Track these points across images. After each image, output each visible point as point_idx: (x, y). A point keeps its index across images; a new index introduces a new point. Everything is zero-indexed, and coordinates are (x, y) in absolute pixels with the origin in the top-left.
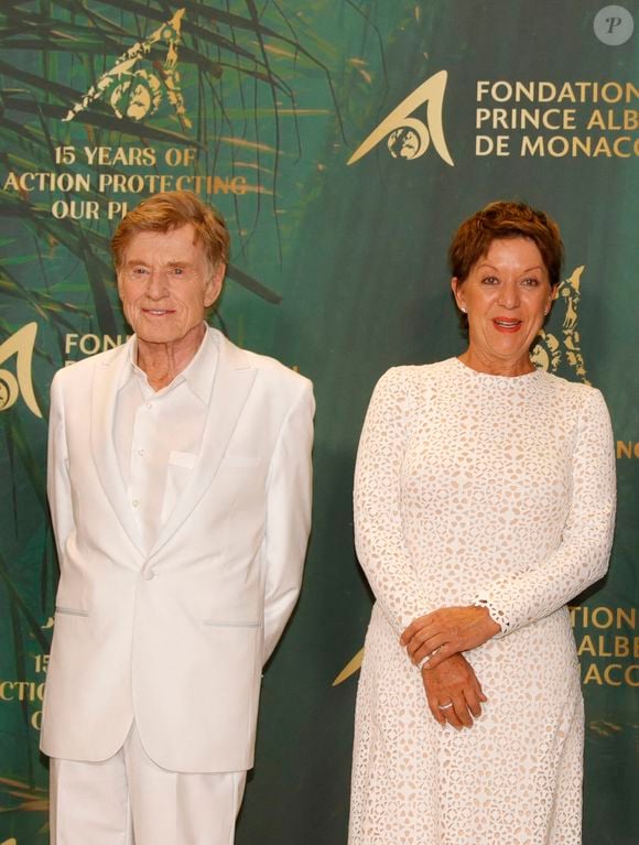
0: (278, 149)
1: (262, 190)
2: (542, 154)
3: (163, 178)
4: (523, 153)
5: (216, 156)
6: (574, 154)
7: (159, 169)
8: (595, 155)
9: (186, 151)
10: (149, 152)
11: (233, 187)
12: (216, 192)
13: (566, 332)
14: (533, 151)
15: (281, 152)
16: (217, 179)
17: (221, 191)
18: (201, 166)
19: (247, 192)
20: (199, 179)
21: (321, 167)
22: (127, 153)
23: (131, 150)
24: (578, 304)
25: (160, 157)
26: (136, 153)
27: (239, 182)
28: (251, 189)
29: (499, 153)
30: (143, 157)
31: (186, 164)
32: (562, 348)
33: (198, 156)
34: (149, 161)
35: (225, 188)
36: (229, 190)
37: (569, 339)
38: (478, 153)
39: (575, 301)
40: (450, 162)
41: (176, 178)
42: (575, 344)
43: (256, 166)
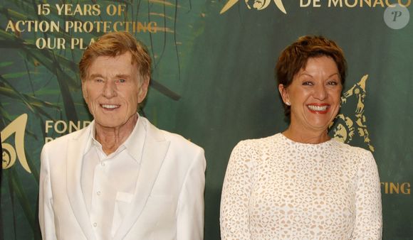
0: (177, 4)
1: (167, 30)
2: (341, 5)
3: (105, 23)
4: (329, 5)
5: (138, 8)
6: (361, 5)
7: (102, 17)
8: (374, 6)
9: (120, 6)
10: (96, 7)
11: (149, 28)
12: (138, 31)
13: (358, 116)
14: (335, 4)
15: (178, 6)
16: (139, 24)
17: (141, 31)
18: (129, 15)
19: (158, 31)
20: (127, 23)
21: (203, 15)
22: (82, 8)
23: (85, 6)
24: (365, 99)
25: (103, 10)
26: (88, 8)
27: (153, 25)
28: (160, 29)
29: (315, 5)
30: (92, 10)
31: (119, 14)
32: (355, 125)
33: (127, 9)
34: (96, 12)
35: (144, 29)
36: (147, 30)
37: (359, 120)
38: (301, 5)
39: (363, 96)
40: (285, 12)
41: (113, 23)
42: (363, 123)
43: (163, 15)
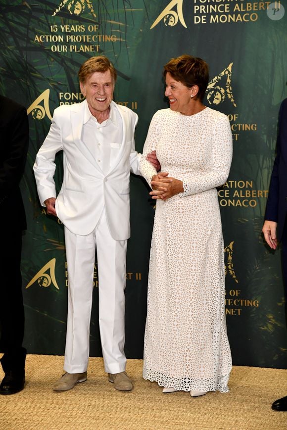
0: (126, 24)
1: (122, 40)
2: (218, 22)
3: (88, 36)
4: (211, 22)
5: (105, 27)
6: (229, 21)
7: (86, 33)
8: (236, 21)
9: (95, 26)
10: (82, 27)
11: (112, 39)
12: (106, 41)
13: (227, 87)
14: (214, 21)
15: (127, 25)
16: (106, 36)
17: (107, 40)
18: (101, 32)
19: (117, 41)
20: (100, 36)
21: (141, 30)
22: (75, 28)
23: (76, 26)
24: (231, 76)
25: (86, 28)
26: (78, 27)
27: (113, 37)
28: (118, 39)
29: (203, 22)
30: (80, 29)
31: (95, 31)
32: (226, 92)
33: (99, 28)
34: (83, 30)
35: (109, 39)
36: (111, 40)
37: (228, 89)
38: (195, 23)
39: (230, 75)
40: (186, 26)
41: (92, 36)
42: (230, 91)
43: (119, 31)
